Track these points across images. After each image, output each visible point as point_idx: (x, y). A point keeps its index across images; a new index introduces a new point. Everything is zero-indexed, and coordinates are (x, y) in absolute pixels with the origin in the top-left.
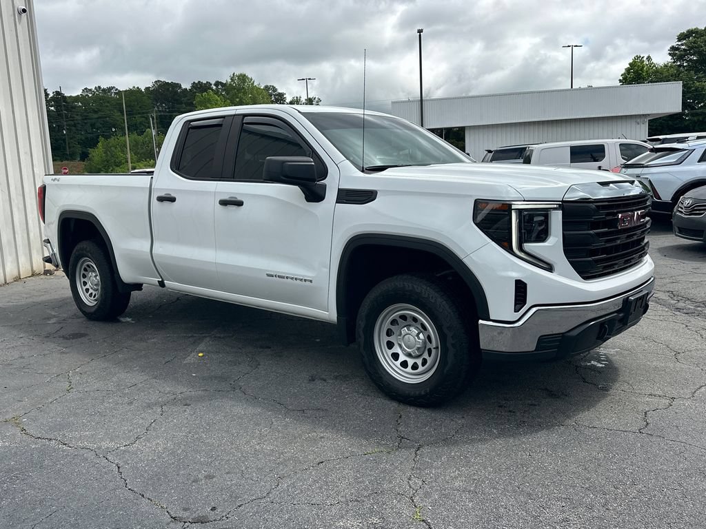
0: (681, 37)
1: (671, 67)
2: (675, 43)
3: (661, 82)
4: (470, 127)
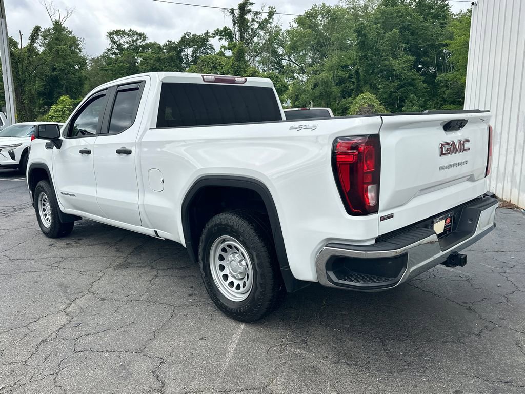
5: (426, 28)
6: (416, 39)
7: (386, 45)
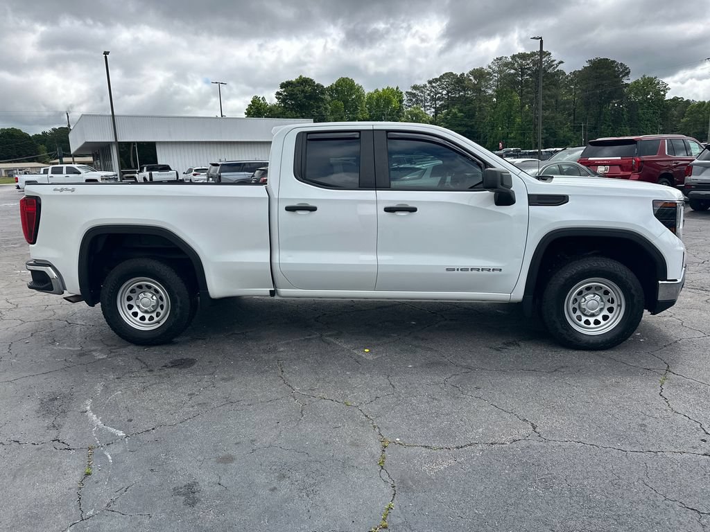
0: (283, 86)
1: (279, 107)
2: (279, 90)
3: (274, 117)
4: (160, 142)
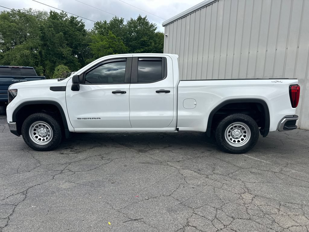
5: (76, 35)
6: (71, 40)
7: (57, 40)
